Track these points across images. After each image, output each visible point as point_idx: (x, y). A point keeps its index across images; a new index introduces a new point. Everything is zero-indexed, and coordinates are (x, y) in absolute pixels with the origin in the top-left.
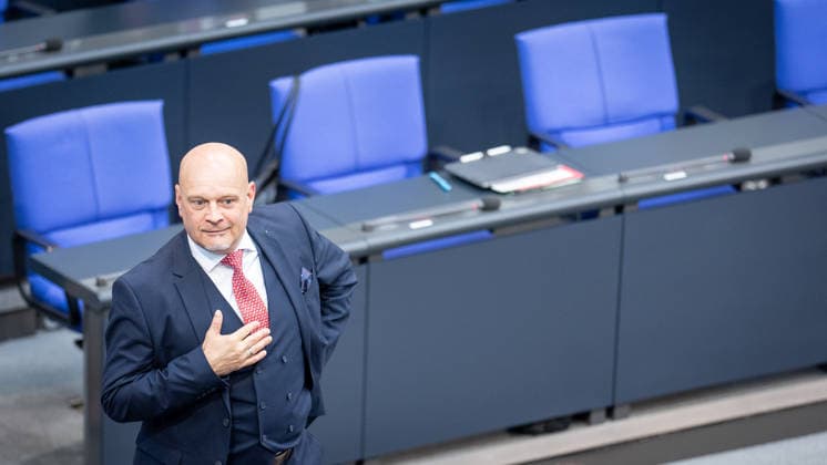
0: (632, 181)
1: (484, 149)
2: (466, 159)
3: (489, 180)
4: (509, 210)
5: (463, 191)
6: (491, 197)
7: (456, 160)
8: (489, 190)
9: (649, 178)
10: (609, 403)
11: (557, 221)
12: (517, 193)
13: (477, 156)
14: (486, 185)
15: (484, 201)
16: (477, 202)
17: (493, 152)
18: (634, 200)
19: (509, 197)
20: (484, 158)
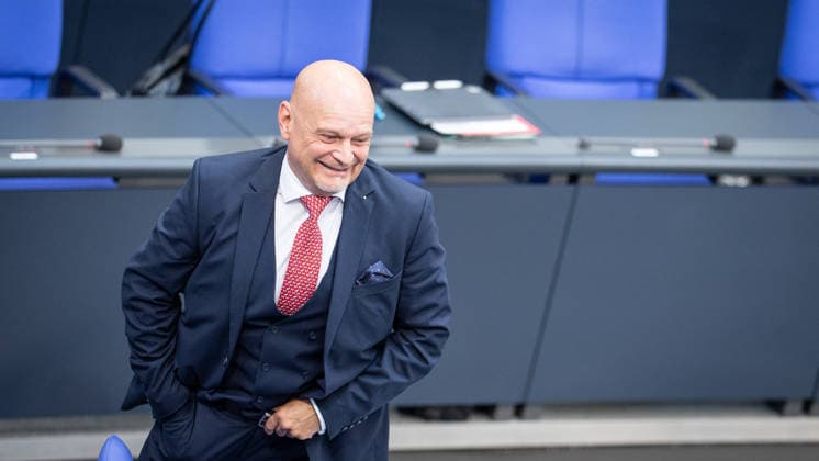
0: (594, 149)
1: (431, 79)
2: (408, 87)
3: (428, 116)
4: (446, 155)
5: (396, 123)
6: (428, 136)
7: (396, 86)
8: (428, 128)
9: (616, 149)
10: (519, 400)
11: (497, 178)
12: (460, 138)
13: (422, 86)
14: (425, 121)
15: (420, 139)
16: (412, 139)
17: (440, 85)
18: (593, 172)
19: (448, 140)
20: (426, 90)
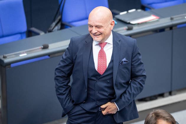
0: (175, 19)
1: (127, 10)
2: (122, 13)
3: (129, 20)
4: (136, 29)
5: (121, 24)
6: (130, 26)
7: (118, 14)
8: (129, 23)
9: (181, 18)
10: (170, 90)
11: (151, 33)
12: (138, 24)
13: (125, 12)
14: (128, 22)
15: (128, 27)
16: (126, 27)
17: (130, 11)
18: (176, 25)
19: (136, 25)
20: (127, 13)
